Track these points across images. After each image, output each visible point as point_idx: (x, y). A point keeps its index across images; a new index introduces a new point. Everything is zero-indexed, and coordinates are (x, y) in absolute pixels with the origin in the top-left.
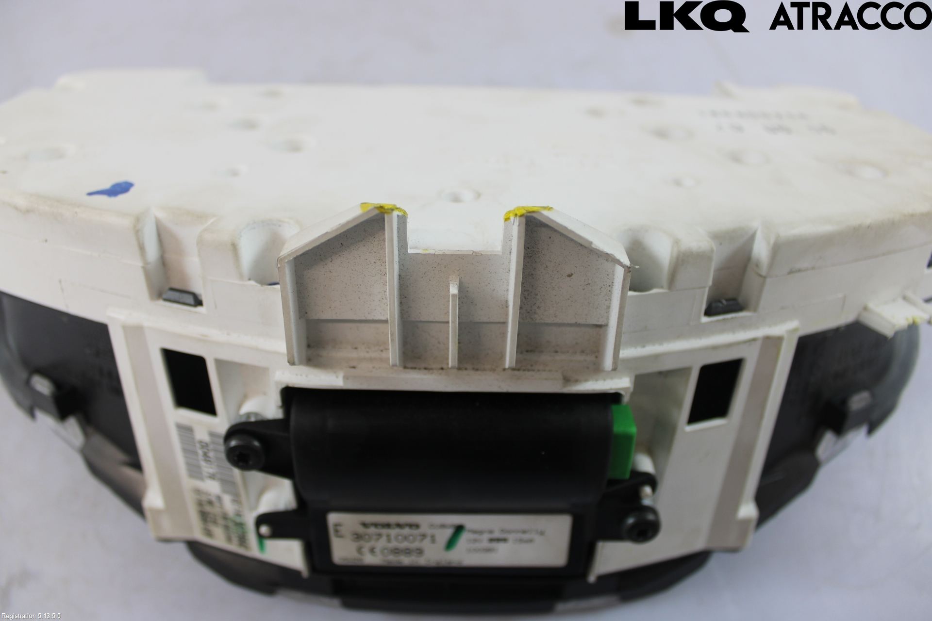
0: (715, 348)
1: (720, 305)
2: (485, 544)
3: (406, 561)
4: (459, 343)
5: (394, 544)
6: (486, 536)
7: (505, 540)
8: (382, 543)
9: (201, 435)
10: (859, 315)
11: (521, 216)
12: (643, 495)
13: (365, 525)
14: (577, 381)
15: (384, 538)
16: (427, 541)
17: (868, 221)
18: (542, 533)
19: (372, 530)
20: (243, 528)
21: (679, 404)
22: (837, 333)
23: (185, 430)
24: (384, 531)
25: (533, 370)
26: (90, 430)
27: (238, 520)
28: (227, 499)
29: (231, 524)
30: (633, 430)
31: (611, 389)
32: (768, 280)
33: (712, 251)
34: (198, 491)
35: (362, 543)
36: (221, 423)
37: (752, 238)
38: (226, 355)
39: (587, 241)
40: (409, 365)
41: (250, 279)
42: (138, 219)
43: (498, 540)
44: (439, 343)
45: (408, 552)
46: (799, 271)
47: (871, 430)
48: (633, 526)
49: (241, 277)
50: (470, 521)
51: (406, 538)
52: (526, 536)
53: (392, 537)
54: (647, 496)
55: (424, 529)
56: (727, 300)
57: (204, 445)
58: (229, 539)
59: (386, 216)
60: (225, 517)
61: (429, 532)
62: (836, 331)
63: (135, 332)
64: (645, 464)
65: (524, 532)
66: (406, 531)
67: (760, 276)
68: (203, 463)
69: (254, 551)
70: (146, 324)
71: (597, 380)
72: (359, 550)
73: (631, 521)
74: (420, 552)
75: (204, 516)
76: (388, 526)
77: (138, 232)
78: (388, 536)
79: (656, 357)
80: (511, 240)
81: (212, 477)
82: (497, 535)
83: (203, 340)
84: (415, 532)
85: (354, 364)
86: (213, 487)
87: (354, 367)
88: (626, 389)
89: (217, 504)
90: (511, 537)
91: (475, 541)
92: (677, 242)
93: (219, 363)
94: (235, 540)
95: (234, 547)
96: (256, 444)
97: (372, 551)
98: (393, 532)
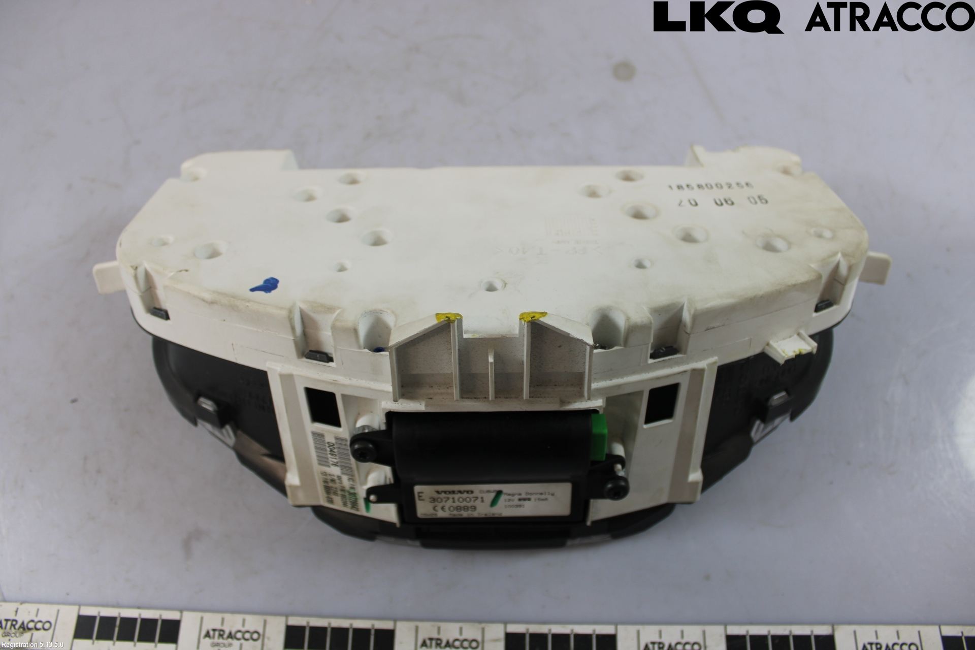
0: (658, 378)
1: (662, 351)
2: (516, 502)
3: (465, 514)
4: (495, 383)
5: (457, 504)
6: (517, 497)
7: (529, 499)
8: (450, 503)
9: (330, 439)
10: (764, 349)
11: (529, 322)
12: (616, 470)
13: (438, 492)
14: (569, 403)
15: (451, 500)
16: (478, 502)
17: (761, 293)
18: (553, 495)
19: (443, 495)
20: (355, 496)
21: (638, 412)
22: (747, 361)
23: (318, 436)
24: (451, 496)
25: (541, 397)
26: (239, 432)
27: (352, 491)
28: (345, 479)
29: (347, 494)
30: (606, 431)
31: (590, 407)
32: (692, 335)
33: (651, 323)
34: (325, 474)
35: (436, 503)
36: (344, 432)
37: (682, 309)
38: (348, 392)
39: (567, 333)
40: (465, 396)
41: (364, 348)
42: (290, 311)
43: (525, 499)
44: (483, 383)
45: (466, 508)
46: (713, 328)
47: (793, 418)
48: (611, 489)
49: (360, 348)
50: (506, 488)
51: (464, 500)
52: (543, 497)
53: (456, 500)
54: (619, 470)
55: (476, 494)
56: (665, 348)
57: (331, 445)
58: (345, 504)
59: (451, 324)
60: (343, 490)
61: (480, 495)
62: (748, 360)
63: (287, 379)
64: (619, 450)
65: (541, 494)
66: (465, 495)
67: (687, 333)
68: (329, 456)
69: (363, 512)
70: (294, 373)
71: (581, 402)
72: (434, 508)
73: (610, 486)
74: (474, 508)
75: (328, 489)
76: (453, 492)
77: (291, 320)
78: (453, 498)
79: (619, 386)
80: (524, 330)
81: (335, 465)
82: (523, 496)
83: (334, 383)
84: (471, 496)
85: (431, 397)
86: (336, 471)
87: (431, 399)
88: (600, 407)
89: (337, 481)
90: (533, 497)
91: (509, 500)
92: (628, 319)
93: (344, 396)
94: (349, 505)
95: (348, 509)
96: (371, 446)
97: (443, 508)
98: (456, 496)
